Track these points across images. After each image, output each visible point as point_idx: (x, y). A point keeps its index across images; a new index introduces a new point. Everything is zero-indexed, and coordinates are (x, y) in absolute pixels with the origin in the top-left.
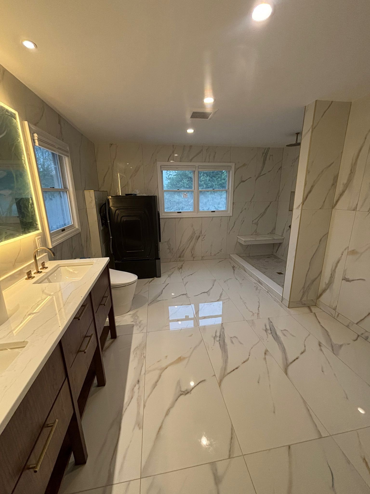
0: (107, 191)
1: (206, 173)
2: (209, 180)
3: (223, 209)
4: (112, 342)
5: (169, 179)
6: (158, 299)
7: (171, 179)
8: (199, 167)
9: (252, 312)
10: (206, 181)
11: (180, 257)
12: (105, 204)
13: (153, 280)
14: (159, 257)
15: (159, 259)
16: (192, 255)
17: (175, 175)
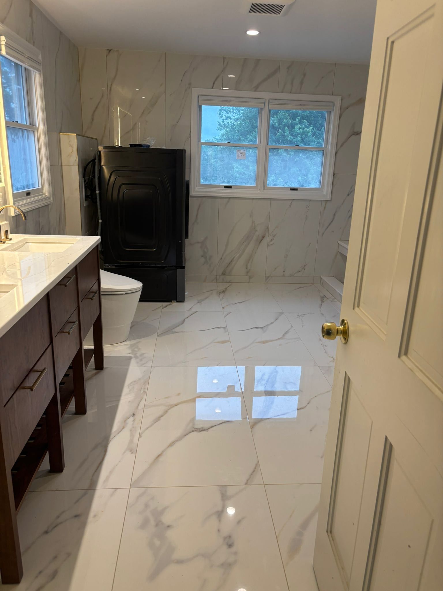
0: (97, 139)
1: (307, 118)
2: (313, 134)
3: (315, 184)
4: (96, 374)
5: (224, 128)
6: (176, 330)
7: (228, 127)
8: (271, 101)
9: (333, 358)
10: (306, 135)
11: (224, 275)
12: (93, 161)
13: (170, 305)
14: (183, 265)
15: (184, 268)
16: (248, 272)
17: (238, 119)
